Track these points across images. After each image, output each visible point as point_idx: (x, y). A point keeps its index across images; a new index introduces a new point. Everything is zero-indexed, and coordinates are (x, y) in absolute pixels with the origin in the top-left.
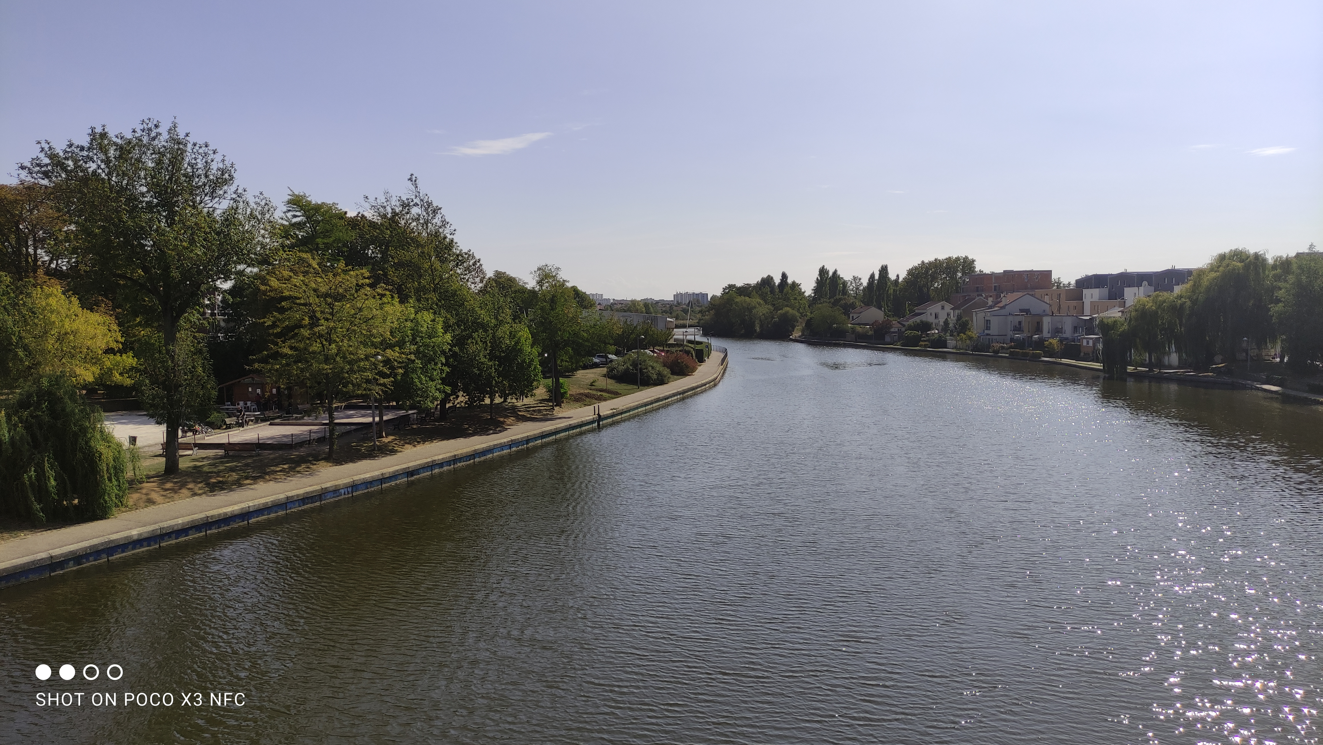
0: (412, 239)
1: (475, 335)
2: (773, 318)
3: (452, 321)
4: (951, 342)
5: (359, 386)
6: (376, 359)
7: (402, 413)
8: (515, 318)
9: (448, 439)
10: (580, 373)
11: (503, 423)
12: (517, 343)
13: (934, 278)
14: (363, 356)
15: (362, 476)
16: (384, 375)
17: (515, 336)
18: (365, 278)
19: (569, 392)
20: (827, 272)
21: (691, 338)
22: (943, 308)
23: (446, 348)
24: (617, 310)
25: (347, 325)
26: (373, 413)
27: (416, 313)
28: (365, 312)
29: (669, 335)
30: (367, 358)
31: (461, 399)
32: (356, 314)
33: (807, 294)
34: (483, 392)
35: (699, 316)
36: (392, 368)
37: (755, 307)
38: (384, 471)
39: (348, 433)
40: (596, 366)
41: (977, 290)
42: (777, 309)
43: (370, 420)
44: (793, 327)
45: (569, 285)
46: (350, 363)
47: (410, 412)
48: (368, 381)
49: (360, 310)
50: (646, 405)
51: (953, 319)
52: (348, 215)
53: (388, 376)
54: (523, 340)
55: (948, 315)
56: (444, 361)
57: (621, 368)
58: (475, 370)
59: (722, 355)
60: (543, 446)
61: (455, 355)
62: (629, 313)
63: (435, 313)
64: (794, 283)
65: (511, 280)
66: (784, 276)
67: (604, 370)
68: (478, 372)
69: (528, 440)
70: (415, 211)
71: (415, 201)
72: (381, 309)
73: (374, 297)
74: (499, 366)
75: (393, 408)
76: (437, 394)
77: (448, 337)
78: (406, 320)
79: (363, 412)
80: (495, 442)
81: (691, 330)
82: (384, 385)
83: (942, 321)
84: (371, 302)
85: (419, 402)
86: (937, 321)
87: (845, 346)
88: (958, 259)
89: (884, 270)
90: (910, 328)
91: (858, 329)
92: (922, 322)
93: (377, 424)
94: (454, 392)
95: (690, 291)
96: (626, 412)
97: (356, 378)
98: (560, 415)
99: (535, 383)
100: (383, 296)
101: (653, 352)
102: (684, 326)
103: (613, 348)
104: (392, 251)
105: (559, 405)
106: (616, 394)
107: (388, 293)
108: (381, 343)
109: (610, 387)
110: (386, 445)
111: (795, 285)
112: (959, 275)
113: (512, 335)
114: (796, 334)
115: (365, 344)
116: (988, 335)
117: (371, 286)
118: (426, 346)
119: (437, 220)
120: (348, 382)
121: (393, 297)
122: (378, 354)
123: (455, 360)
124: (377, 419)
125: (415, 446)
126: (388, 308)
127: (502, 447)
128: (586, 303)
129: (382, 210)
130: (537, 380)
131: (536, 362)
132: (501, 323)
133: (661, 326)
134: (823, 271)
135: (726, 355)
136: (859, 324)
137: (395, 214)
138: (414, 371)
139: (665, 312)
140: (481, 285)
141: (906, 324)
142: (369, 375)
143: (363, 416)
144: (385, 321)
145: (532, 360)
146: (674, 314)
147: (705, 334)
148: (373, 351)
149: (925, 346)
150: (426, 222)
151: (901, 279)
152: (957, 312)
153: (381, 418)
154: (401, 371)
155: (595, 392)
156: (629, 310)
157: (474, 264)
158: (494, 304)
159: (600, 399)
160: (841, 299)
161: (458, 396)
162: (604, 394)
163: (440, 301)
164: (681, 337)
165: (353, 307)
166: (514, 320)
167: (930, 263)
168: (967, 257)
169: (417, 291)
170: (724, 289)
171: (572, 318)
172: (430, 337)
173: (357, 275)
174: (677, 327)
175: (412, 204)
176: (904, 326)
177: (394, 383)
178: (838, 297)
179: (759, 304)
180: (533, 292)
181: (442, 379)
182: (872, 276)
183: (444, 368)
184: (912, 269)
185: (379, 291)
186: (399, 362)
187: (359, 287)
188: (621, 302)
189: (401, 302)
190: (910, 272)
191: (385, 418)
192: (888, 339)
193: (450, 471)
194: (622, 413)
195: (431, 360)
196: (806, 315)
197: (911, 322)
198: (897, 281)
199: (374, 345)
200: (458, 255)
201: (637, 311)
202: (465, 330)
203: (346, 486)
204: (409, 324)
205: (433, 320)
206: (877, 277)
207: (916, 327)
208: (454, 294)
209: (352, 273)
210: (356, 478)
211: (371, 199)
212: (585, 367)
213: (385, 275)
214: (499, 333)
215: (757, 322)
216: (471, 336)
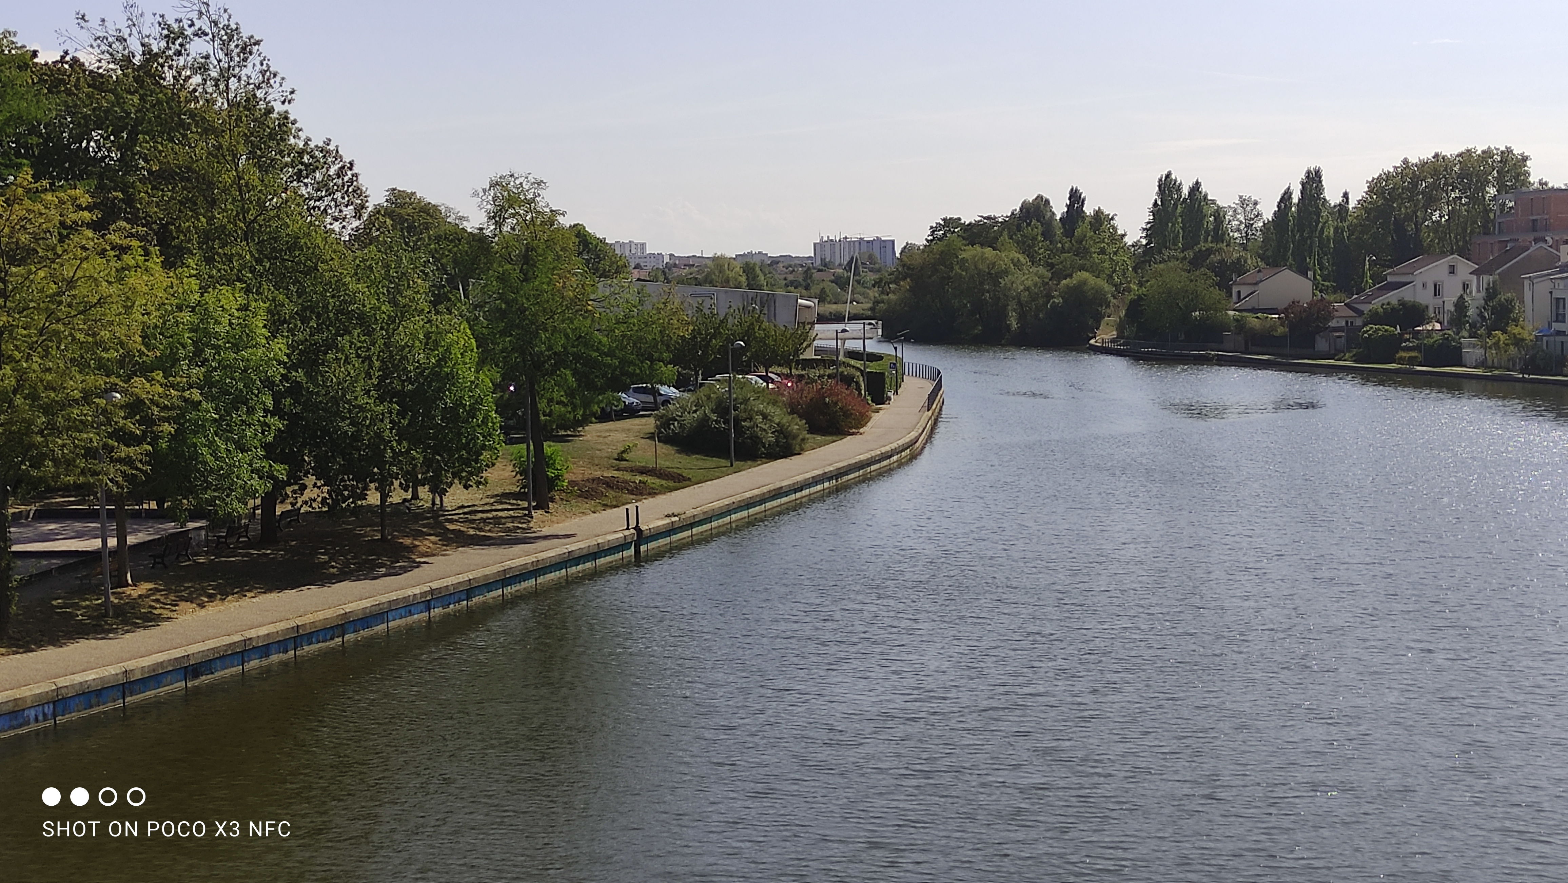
0: (192, 114)
1: (343, 341)
2: (1049, 297)
3: (289, 309)
4: (1472, 351)
5: (69, 464)
6: (110, 401)
7: (171, 527)
8: (438, 300)
9: (281, 588)
10: (593, 431)
11: (411, 549)
12: (442, 360)
13: (1431, 201)
14: (77, 394)
15: (78, 678)
16: (128, 439)
17: (436, 344)
18: (80, 208)
19: (568, 477)
20: (1179, 189)
21: (855, 345)
22: (1452, 270)
23: (276, 372)
24: (681, 282)
25: (40, 319)
26: (103, 529)
27: (204, 290)
28: (81, 290)
29: (803, 337)
30: (87, 397)
31: (308, 494)
32: (60, 293)
33: (1129, 240)
34: (363, 478)
35: (874, 293)
36: (148, 421)
37: (1006, 272)
38: (131, 665)
39: (45, 574)
40: (631, 412)
41: (1534, 226)
42: (1059, 275)
43: (97, 543)
44: (1098, 319)
45: (566, 221)
46: (47, 410)
47: (191, 525)
48: (90, 453)
49: (71, 283)
50: (749, 504)
51: (1475, 298)
52: (40, 60)
53: (137, 441)
54: (456, 351)
55: (1465, 286)
56: (270, 403)
57: (691, 418)
58: (345, 426)
59: (929, 387)
60: (506, 604)
61: (295, 390)
62: (707, 288)
63: (248, 291)
64: (1098, 213)
65: (429, 211)
66: (1075, 197)
67: (649, 424)
68: (350, 430)
69: (470, 590)
70: (198, 47)
71: (198, 24)
72: (120, 280)
73: (102, 253)
74: (402, 414)
75: (151, 515)
76: (255, 482)
77: (280, 347)
78: (180, 308)
79: (78, 525)
80: (393, 596)
81: (855, 328)
82: (128, 461)
83: (1450, 300)
84: (95, 266)
85: (211, 502)
86: (1438, 301)
87: (1222, 362)
88: (1488, 154)
89: (1313, 181)
90: (1375, 318)
91: (1253, 321)
92: (1402, 303)
93: (113, 553)
94: (294, 478)
95: (854, 236)
96: (701, 523)
97: (60, 444)
98: (546, 531)
99: (486, 455)
100: (124, 250)
101: (766, 379)
102: (838, 318)
103: (670, 371)
104: (144, 144)
105: (542, 505)
106: (679, 481)
107: (135, 243)
108: (121, 363)
109: (663, 463)
110: (134, 604)
111: (1100, 218)
112: (1492, 191)
113: (431, 342)
114: (1105, 334)
115: (83, 366)
116: (1559, 333)
117: (95, 226)
118: (224, 367)
119: (251, 71)
120: (44, 456)
121: (147, 253)
122: (114, 388)
123: (297, 401)
124: (112, 542)
125: (202, 606)
126: (134, 280)
127: (408, 606)
128: (605, 265)
129: (117, 46)
130: (491, 448)
131: (489, 406)
132: (402, 312)
133: (783, 318)
134: (1167, 186)
135: (939, 386)
136: (1254, 310)
137: (150, 56)
138: (199, 428)
139: (795, 284)
140: (356, 223)
141: (1366, 308)
142: (93, 438)
143: (79, 536)
144: (128, 309)
145: (479, 401)
146: (815, 289)
147: (888, 337)
148: (101, 381)
149: (1412, 361)
150: (226, 74)
151: (1352, 204)
152: (1487, 279)
153: (122, 539)
154: (167, 428)
155: (628, 476)
156: (708, 280)
157: (340, 173)
158: (387, 267)
159: (641, 492)
160: (1210, 251)
161: (303, 487)
162: (650, 480)
163: (259, 261)
164: (833, 344)
165: (52, 277)
166: (435, 304)
167: (1423, 165)
168: (1509, 150)
169: (206, 237)
170: (933, 230)
171: (574, 301)
172: (236, 347)
173: (62, 202)
174: (822, 319)
175: (189, 32)
176: (1360, 313)
177: (154, 457)
178: (1203, 246)
179: (1017, 264)
180: (479, 239)
181: (266, 447)
182: (1286, 196)
183: (269, 419)
184: (1379, 178)
185: (114, 238)
186: (165, 408)
187: (67, 230)
188: (689, 262)
189: (168, 265)
190: (1376, 187)
191: (131, 540)
192: (1322, 344)
193: (284, 664)
194: (691, 526)
195: (239, 401)
196: (1129, 290)
197: (1376, 304)
198: (1342, 208)
199: (104, 368)
200: (301, 153)
201: (726, 282)
202: (319, 330)
203: (41, 701)
204: (186, 316)
205: (244, 308)
206: (1295, 198)
207: (1390, 316)
208: (294, 245)
209: (49, 197)
210: (62, 682)
211: (94, 22)
212: (605, 417)
213: (129, 200)
214: (401, 337)
215: (1012, 305)
216: (331, 345)
